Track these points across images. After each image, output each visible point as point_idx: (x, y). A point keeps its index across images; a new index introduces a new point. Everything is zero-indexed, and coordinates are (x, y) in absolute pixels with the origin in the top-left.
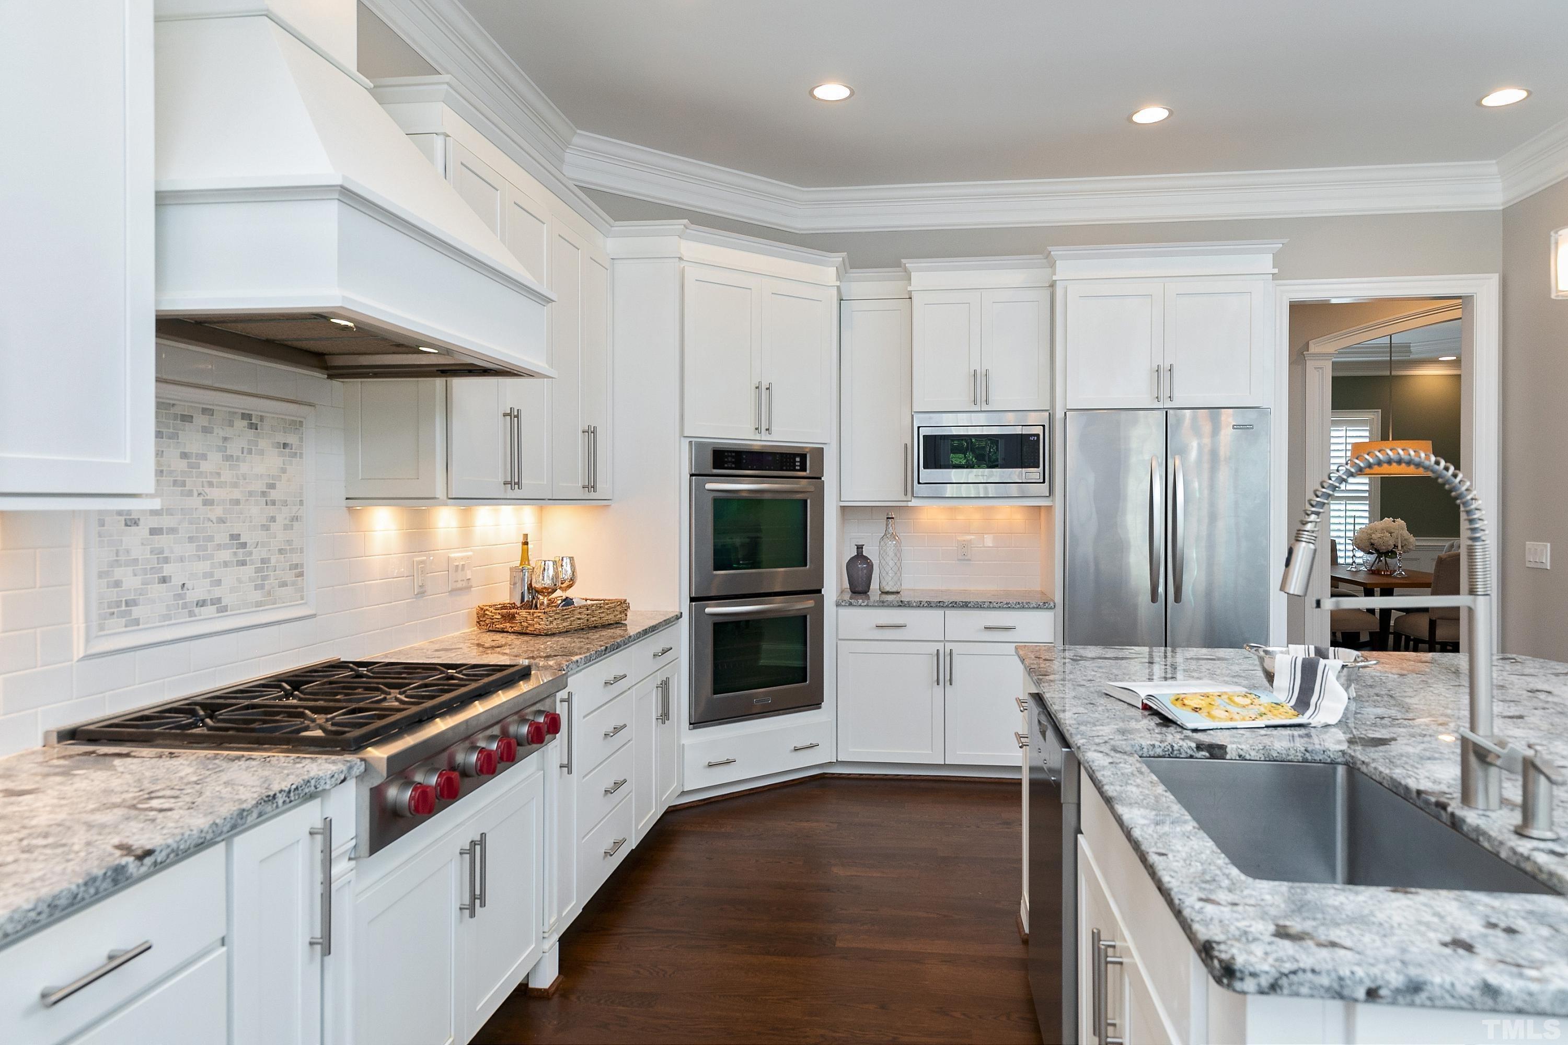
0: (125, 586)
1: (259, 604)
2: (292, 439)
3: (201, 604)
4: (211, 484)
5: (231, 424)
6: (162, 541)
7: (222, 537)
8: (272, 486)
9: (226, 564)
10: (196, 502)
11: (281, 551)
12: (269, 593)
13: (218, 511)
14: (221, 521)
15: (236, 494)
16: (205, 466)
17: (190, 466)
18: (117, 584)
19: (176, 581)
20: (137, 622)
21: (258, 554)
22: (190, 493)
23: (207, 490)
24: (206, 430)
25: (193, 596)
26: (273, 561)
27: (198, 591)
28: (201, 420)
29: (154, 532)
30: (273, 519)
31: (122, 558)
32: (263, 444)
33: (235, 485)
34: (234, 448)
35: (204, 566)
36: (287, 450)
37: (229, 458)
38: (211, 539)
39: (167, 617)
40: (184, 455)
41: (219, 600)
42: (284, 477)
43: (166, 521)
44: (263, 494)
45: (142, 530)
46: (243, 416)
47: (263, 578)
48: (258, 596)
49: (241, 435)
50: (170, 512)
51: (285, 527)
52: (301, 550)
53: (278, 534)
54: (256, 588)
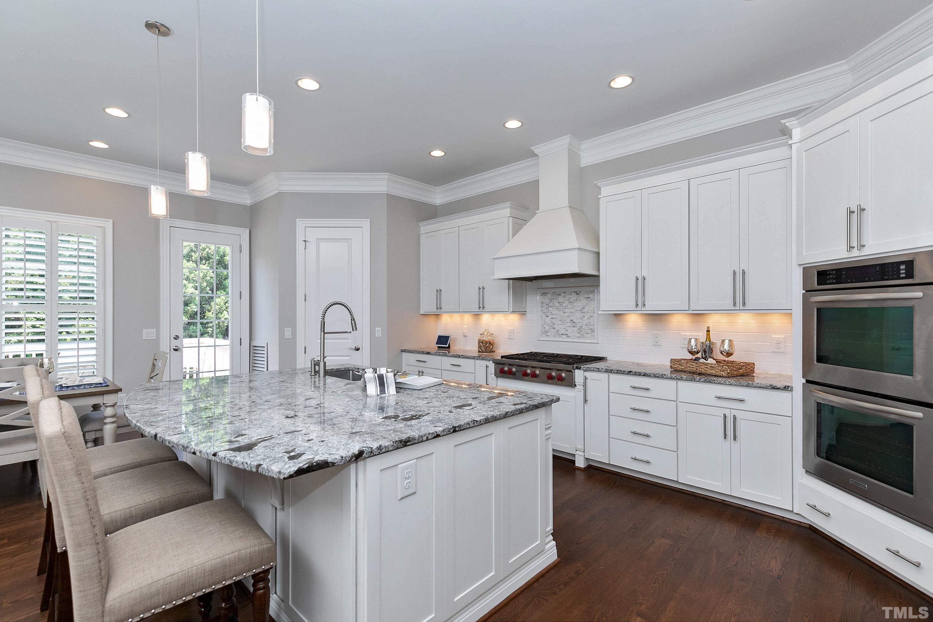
0: (546, 328)
1: (579, 337)
2: (591, 296)
3: (563, 334)
4: (565, 308)
5: (571, 294)
6: (554, 320)
7: (568, 320)
8: (584, 308)
9: (569, 326)
10: (562, 312)
11: (586, 325)
12: (582, 335)
13: (567, 314)
14: (568, 316)
15: (572, 310)
16: (564, 305)
17: (560, 305)
18: (544, 328)
19: (557, 329)
20: (548, 336)
21: (578, 325)
22: (560, 310)
23: (564, 310)
24: (564, 297)
25: (561, 332)
26: (584, 327)
27: (562, 332)
28: (563, 295)
29: (552, 318)
30: (584, 317)
31: (546, 323)
32: (580, 298)
33: (572, 308)
34: (572, 300)
35: (564, 326)
36: (589, 299)
37: (570, 302)
38: (565, 320)
39: (555, 336)
40: (559, 303)
41: (567, 334)
42: (588, 306)
43: (554, 316)
44: (581, 310)
45: (550, 318)
46: (575, 292)
47: (580, 331)
48: (579, 335)
49: (574, 297)
50: (555, 314)
51: (588, 319)
52: (594, 325)
53: (586, 321)
54: (578, 333)
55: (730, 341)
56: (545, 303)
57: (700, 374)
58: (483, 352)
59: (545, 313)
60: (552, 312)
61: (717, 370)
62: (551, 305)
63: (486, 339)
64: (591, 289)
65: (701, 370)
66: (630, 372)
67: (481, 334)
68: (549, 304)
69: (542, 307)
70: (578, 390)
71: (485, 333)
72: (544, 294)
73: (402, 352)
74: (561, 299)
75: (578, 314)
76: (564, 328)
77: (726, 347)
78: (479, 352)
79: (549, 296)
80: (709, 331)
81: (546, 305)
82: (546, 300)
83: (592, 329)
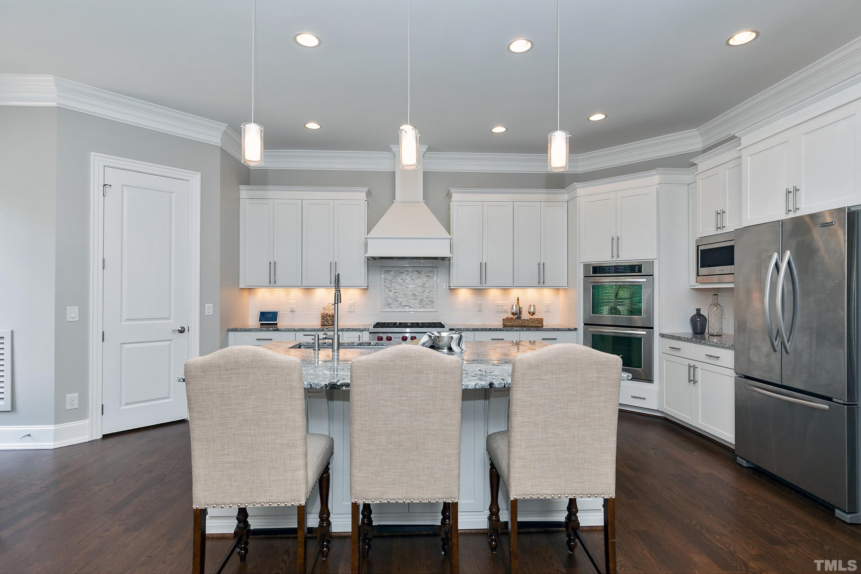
0: (389, 301)
1: (420, 308)
2: (431, 275)
3: (406, 306)
4: (408, 284)
5: (413, 273)
6: (397, 294)
7: (411, 294)
8: (424, 284)
9: (411, 299)
11: (427, 298)
12: (423, 306)
13: (409, 289)
14: (410, 291)
15: (415, 286)
19: (400, 301)
20: (391, 308)
22: (403, 286)
24: (406, 274)
25: (403, 304)
26: (424, 299)
27: (405, 303)
29: (395, 293)
30: (425, 291)
31: (389, 297)
32: (422, 276)
33: (414, 284)
34: (414, 277)
35: (407, 299)
36: (429, 277)
37: (412, 279)
38: (408, 294)
39: (398, 307)
40: (401, 279)
41: (410, 306)
42: (428, 283)
43: (397, 291)
44: (422, 286)
45: (393, 292)
46: (416, 271)
47: (421, 303)
48: (420, 306)
49: (415, 275)
50: (398, 289)
51: (428, 293)
52: (433, 298)
53: (426, 294)
54: (419, 304)
55: (534, 305)
56: (388, 280)
59: (388, 288)
60: (395, 287)
61: (536, 323)
62: (395, 281)
65: (526, 324)
66: (490, 329)
67: (324, 308)
68: (392, 281)
69: (385, 283)
72: (388, 271)
74: (404, 276)
75: (419, 289)
76: (406, 301)
77: (532, 310)
78: (322, 325)
79: (392, 273)
80: (518, 300)
81: (390, 281)
82: (389, 277)
83: (431, 301)
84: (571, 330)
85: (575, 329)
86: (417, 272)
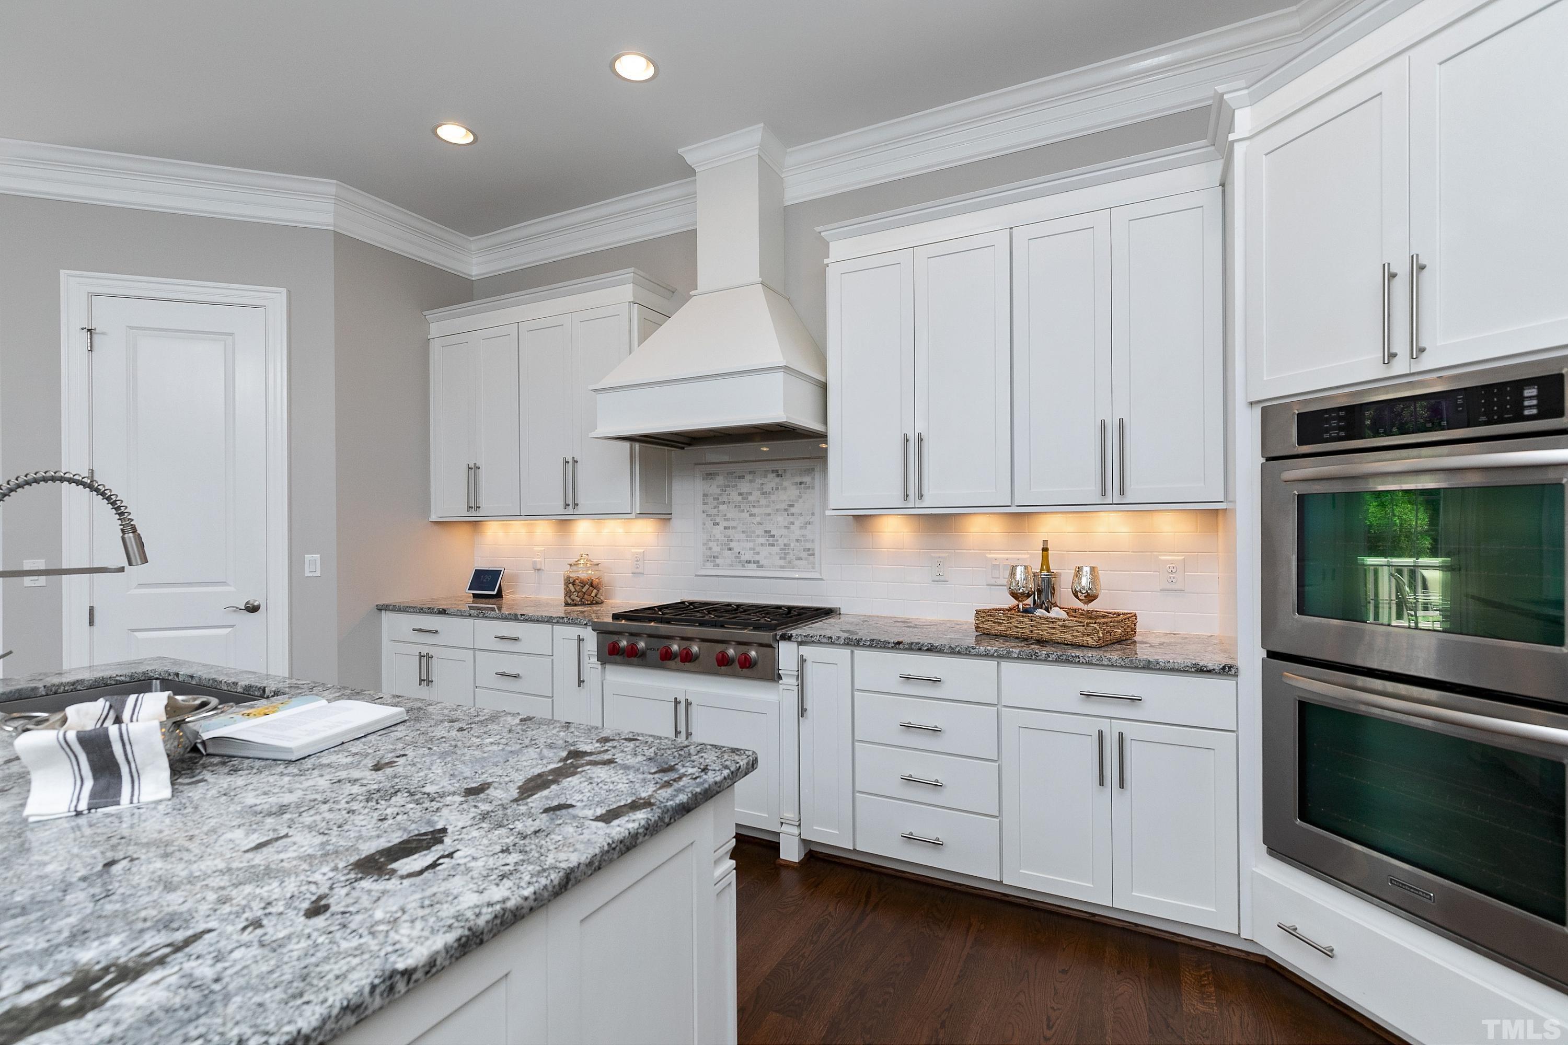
0: (714, 549)
1: (782, 567)
2: (807, 479)
3: (749, 562)
4: (754, 506)
5: (766, 477)
6: (730, 532)
7: (760, 531)
8: (792, 506)
9: (762, 545)
10: (746, 515)
11: (797, 541)
12: (790, 562)
13: (758, 519)
14: (759, 523)
15: (768, 511)
16: (751, 498)
17: (743, 498)
18: (710, 549)
19: (736, 550)
20: (718, 565)
21: (781, 542)
22: (743, 511)
23: (752, 509)
24: (751, 481)
25: (744, 558)
26: (792, 545)
27: (748, 556)
28: (749, 477)
29: (725, 528)
30: (793, 523)
31: (712, 538)
32: (785, 484)
33: (768, 506)
34: (767, 488)
35: (751, 545)
36: (802, 486)
37: (764, 493)
38: (754, 532)
39: (731, 566)
40: (740, 494)
41: (758, 562)
42: (801, 501)
43: (731, 524)
44: (786, 510)
45: (721, 527)
46: (773, 471)
47: (785, 554)
48: (782, 562)
49: (771, 482)
50: (733, 520)
51: (801, 528)
52: (813, 541)
53: (796, 532)
54: (781, 558)
55: (1092, 569)
56: (711, 495)
57: (1041, 642)
58: (575, 605)
59: (710, 516)
60: (725, 515)
61: (1075, 633)
62: (724, 498)
63: (583, 575)
64: (806, 464)
65: (1041, 632)
66: (899, 643)
67: (571, 565)
68: (720, 497)
69: (705, 504)
70: (785, 687)
71: (582, 562)
72: (709, 476)
73: (381, 610)
74: (744, 486)
75: (780, 519)
76: (750, 549)
77: (1085, 581)
78: (567, 604)
79: (720, 480)
80: (1045, 550)
81: (714, 499)
82: (713, 488)
83: (809, 550)
84: (1209, 671)
85: (1228, 671)
86: (774, 475)
